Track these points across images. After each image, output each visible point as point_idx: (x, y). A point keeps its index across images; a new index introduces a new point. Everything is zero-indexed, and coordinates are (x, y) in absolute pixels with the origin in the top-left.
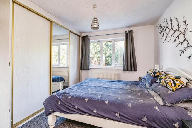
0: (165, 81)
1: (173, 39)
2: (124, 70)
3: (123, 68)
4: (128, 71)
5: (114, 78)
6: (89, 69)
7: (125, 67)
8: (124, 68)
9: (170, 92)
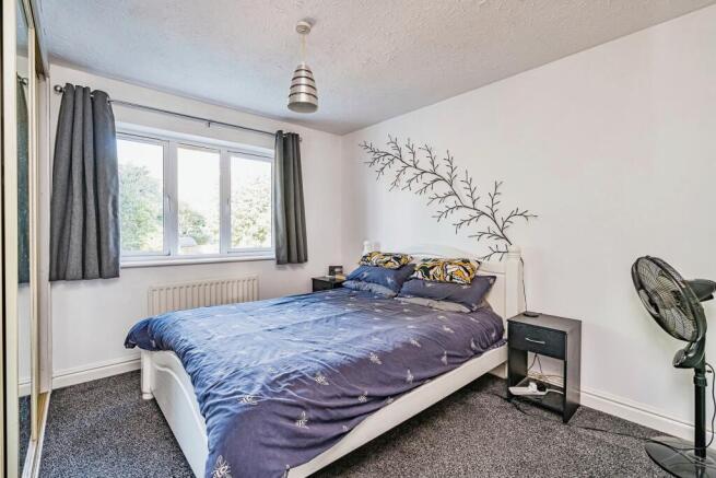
0: (445, 270)
1: (416, 186)
2: (279, 262)
3: (274, 256)
4: (288, 266)
5: (241, 295)
6: (116, 275)
7: (284, 252)
8: (277, 256)
9: (465, 287)
